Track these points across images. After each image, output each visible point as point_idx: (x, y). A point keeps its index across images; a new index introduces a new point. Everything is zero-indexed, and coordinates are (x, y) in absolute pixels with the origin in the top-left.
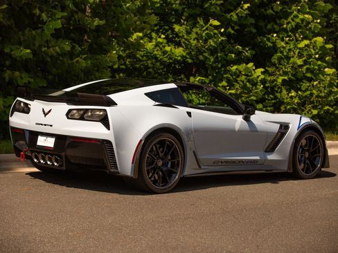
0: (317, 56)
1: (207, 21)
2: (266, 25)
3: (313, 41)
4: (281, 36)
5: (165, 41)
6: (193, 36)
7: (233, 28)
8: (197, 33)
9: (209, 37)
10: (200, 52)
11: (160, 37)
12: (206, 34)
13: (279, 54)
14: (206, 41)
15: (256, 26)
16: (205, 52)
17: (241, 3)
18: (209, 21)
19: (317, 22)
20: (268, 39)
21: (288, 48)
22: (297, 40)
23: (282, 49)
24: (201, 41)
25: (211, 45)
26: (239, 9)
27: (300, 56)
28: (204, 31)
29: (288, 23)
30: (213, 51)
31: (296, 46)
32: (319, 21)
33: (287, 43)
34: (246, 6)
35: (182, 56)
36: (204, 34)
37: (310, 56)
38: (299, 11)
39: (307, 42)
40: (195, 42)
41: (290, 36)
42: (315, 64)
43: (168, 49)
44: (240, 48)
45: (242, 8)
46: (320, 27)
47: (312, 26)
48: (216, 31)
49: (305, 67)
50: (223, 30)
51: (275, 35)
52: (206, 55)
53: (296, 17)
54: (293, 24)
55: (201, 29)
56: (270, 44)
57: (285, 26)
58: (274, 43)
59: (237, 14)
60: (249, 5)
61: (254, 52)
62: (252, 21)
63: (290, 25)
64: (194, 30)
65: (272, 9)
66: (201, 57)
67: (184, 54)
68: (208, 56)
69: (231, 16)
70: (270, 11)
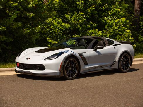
0: (123, 25)
1: (78, 13)
2: (102, 14)
3: (121, 19)
4: (108, 18)
5: (62, 21)
6: (73, 19)
7: (89, 15)
8: (74, 18)
9: (79, 19)
10: (76, 25)
11: (59, 20)
12: (78, 18)
13: (108, 25)
14: (78, 21)
15: (98, 14)
16: (78, 25)
17: (91, 5)
20: (103, 19)
21: (111, 22)
22: (115, 19)
23: (109, 23)
24: (76, 21)
25: (80, 22)
26: (91, 8)
27: (116, 25)
28: (77, 17)
29: (111, 13)
30: (81, 25)
31: (114, 22)
32: (123, 11)
33: (110, 20)
34: (94, 6)
35: (69, 27)
36: (77, 18)
37: (120, 25)
38: (115, 7)
39: (118, 20)
40: (74, 21)
41: (112, 18)
42: (122, 29)
43: (63, 24)
44: (92, 23)
45: (92, 7)
46: (124, 13)
47: (121, 13)
48: (82, 17)
49: (118, 30)
50: (85, 16)
51: (106, 17)
52: (78, 26)
53: (114, 10)
54: (113, 13)
55: (76, 16)
56: (104, 21)
57: (110, 14)
58: (105, 21)
59: (90, 10)
60: (95, 6)
61: (97, 25)
62: (97, 12)
64: (73, 16)
65: (104, 7)
66: (76, 27)
67: (70, 26)
68: (79, 27)
69: (88, 10)
70: (103, 8)
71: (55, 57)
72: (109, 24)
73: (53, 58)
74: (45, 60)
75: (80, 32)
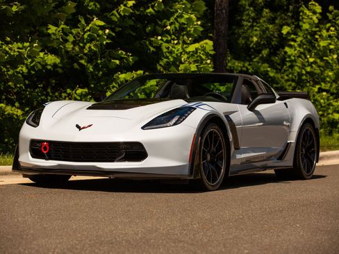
0: (209, 61)
1: (88, 21)
4: (165, 39)
6: (71, 38)
9: (91, 39)
12: (89, 36)
13: (165, 60)
16: (81, 58)
18: (92, 20)
19: (197, 25)
20: (151, 43)
22: (185, 43)
26: (122, 7)
28: (86, 32)
29: (171, 24)
30: (92, 57)
32: (199, 23)
34: (131, 3)
35: (55, 65)
36: (86, 36)
38: (185, 10)
39: (197, 45)
44: (124, 53)
45: (125, 5)
46: (201, 29)
47: (191, 28)
48: (100, 32)
50: (107, 31)
51: (159, 38)
52: (83, 62)
53: (181, 16)
54: (177, 25)
55: (82, 29)
56: (152, 49)
57: (169, 27)
58: (159, 48)
59: (119, 13)
60: (134, 2)
61: (137, 59)
63: (173, 26)
64: (74, 31)
65: (153, 7)
66: (76, 66)
67: (58, 61)
68: (86, 64)
69: (112, 14)
70: (150, 10)
71: (174, 121)
72: (167, 57)
73: (168, 124)
74: (143, 128)
75: (90, 78)
